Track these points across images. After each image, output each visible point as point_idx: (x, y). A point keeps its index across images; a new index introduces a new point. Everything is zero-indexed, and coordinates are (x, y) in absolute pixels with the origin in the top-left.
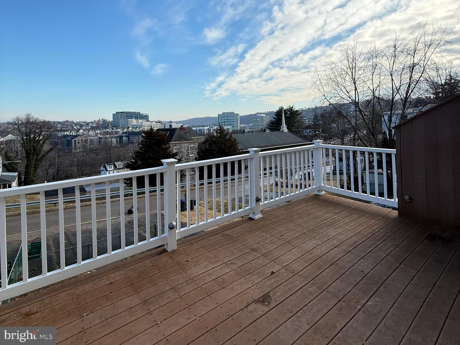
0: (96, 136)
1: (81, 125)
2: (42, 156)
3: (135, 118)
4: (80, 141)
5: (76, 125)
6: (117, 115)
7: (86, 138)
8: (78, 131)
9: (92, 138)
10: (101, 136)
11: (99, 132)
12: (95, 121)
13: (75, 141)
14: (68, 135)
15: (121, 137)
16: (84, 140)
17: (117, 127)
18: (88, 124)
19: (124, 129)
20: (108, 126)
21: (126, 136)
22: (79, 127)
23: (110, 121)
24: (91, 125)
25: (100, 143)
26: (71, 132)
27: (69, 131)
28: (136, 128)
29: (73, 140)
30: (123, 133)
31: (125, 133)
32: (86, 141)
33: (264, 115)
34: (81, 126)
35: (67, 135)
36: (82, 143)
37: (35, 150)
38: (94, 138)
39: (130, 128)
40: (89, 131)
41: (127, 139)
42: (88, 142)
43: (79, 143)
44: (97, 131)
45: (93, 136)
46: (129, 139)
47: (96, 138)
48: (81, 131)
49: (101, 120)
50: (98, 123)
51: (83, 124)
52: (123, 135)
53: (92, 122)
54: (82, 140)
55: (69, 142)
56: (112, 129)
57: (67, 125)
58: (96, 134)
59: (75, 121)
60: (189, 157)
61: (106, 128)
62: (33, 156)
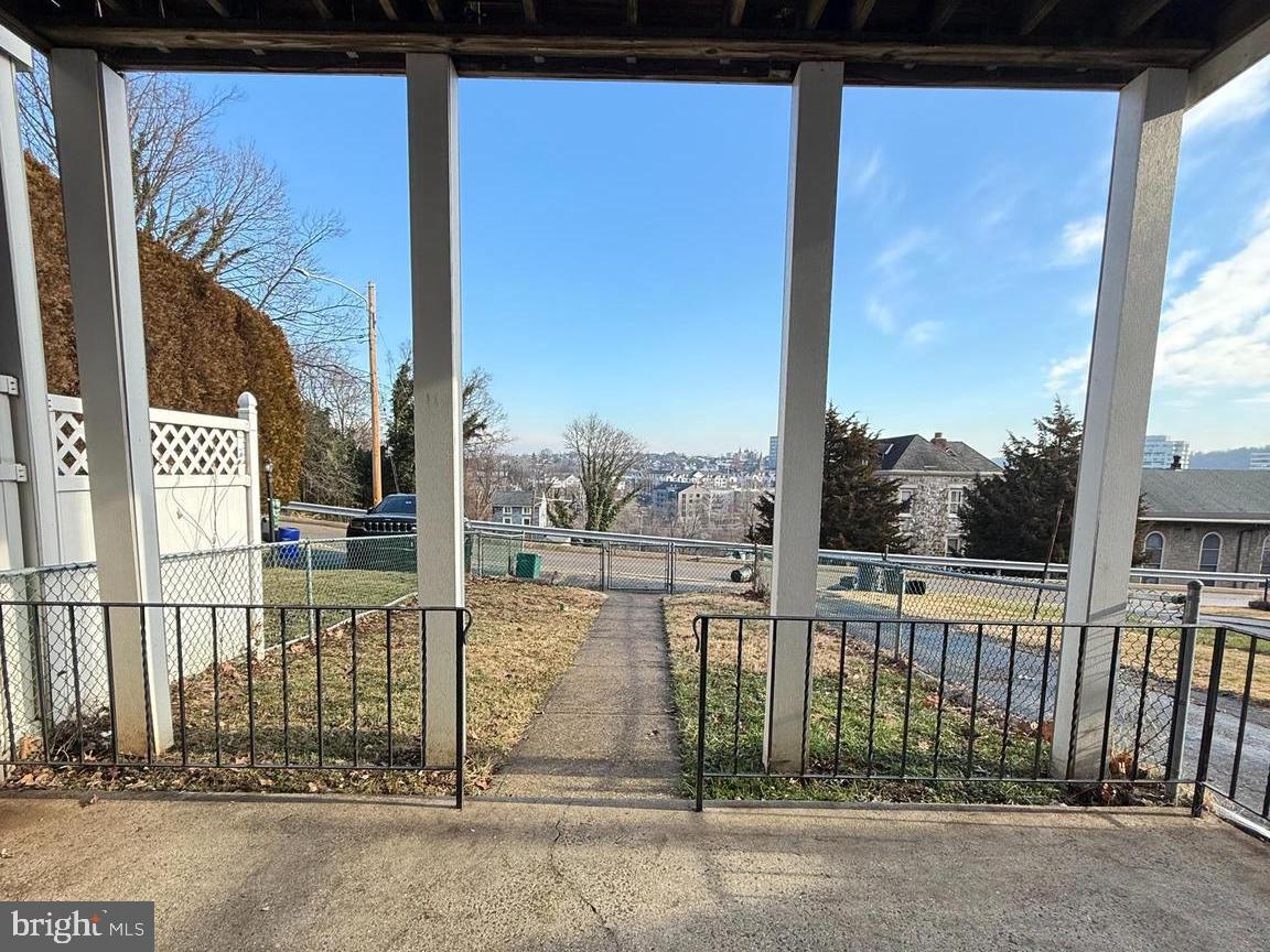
0: (728, 488)
1: (699, 463)
4: (694, 498)
5: (688, 464)
7: (706, 492)
8: (691, 476)
9: (719, 492)
10: (740, 490)
11: (735, 480)
12: (729, 454)
13: (684, 496)
14: (672, 483)
16: (701, 496)
18: (713, 461)
20: (758, 466)
22: (695, 468)
23: (763, 456)
24: (720, 463)
25: (735, 504)
26: (678, 476)
27: (675, 475)
29: (680, 494)
32: (706, 498)
34: (700, 465)
35: (669, 484)
36: (697, 501)
38: (723, 492)
40: (714, 477)
42: (711, 500)
43: (691, 501)
44: (731, 478)
45: (723, 489)
47: (728, 492)
48: (698, 475)
49: (742, 451)
50: (735, 459)
51: (704, 460)
53: (723, 458)
54: (698, 496)
55: (672, 496)
56: (767, 474)
57: (670, 462)
58: (730, 484)
59: (689, 456)
60: (947, 518)
61: (751, 471)
62: (599, 505)
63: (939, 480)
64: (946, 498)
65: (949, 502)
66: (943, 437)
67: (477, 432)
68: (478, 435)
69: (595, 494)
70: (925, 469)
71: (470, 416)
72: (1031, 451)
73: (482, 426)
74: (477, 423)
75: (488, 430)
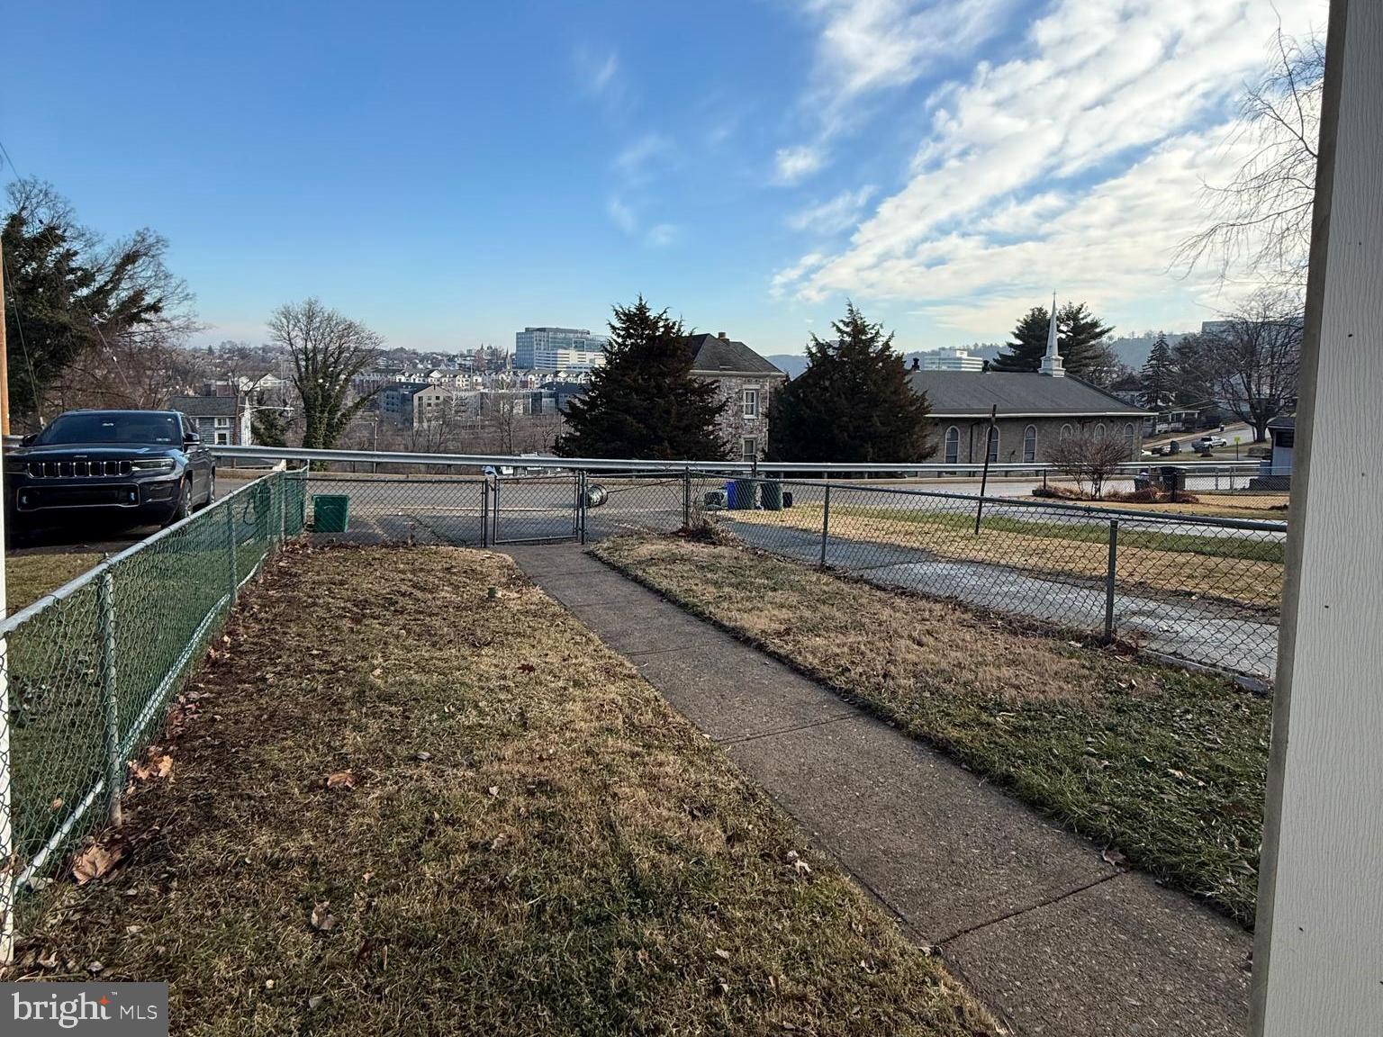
0: (475, 389)
1: (435, 361)
2: (343, 415)
3: (576, 347)
4: (433, 401)
5: (422, 361)
6: (527, 338)
7: (446, 394)
8: (427, 376)
9: (463, 394)
10: (486, 391)
11: (480, 380)
12: (469, 351)
13: (420, 399)
14: (404, 383)
15: (537, 398)
16: (441, 399)
17: (529, 369)
18: (451, 359)
19: (545, 376)
20: (504, 365)
21: (551, 396)
22: (430, 366)
23: (510, 353)
24: (459, 361)
25: (482, 408)
26: (410, 376)
27: (407, 374)
28: (577, 376)
29: (416, 397)
30: (542, 387)
31: (549, 386)
32: (447, 400)
33: (965, 355)
34: (436, 363)
35: (400, 385)
36: (437, 405)
37: (327, 397)
38: (467, 394)
39: (562, 375)
40: (455, 376)
41: (553, 404)
42: (454, 403)
43: (429, 405)
44: (475, 378)
45: (466, 390)
46: (557, 402)
47: (472, 393)
48: (435, 375)
49: (485, 349)
50: (477, 356)
51: (440, 357)
52: (543, 391)
53: (462, 355)
54: (438, 398)
55: (407, 400)
56: (515, 373)
57: (401, 359)
58: (473, 386)
59: (421, 351)
60: (743, 419)
61: (498, 369)
62: (322, 412)
63: (734, 380)
64: (741, 399)
65: (744, 403)
66: (727, 337)
67: (144, 316)
68: (147, 321)
69: (316, 399)
70: (721, 370)
71: (131, 292)
72: (831, 352)
73: (155, 308)
74: (144, 303)
75: (164, 314)
